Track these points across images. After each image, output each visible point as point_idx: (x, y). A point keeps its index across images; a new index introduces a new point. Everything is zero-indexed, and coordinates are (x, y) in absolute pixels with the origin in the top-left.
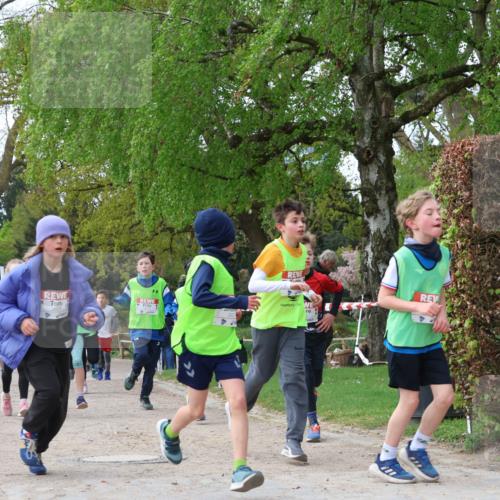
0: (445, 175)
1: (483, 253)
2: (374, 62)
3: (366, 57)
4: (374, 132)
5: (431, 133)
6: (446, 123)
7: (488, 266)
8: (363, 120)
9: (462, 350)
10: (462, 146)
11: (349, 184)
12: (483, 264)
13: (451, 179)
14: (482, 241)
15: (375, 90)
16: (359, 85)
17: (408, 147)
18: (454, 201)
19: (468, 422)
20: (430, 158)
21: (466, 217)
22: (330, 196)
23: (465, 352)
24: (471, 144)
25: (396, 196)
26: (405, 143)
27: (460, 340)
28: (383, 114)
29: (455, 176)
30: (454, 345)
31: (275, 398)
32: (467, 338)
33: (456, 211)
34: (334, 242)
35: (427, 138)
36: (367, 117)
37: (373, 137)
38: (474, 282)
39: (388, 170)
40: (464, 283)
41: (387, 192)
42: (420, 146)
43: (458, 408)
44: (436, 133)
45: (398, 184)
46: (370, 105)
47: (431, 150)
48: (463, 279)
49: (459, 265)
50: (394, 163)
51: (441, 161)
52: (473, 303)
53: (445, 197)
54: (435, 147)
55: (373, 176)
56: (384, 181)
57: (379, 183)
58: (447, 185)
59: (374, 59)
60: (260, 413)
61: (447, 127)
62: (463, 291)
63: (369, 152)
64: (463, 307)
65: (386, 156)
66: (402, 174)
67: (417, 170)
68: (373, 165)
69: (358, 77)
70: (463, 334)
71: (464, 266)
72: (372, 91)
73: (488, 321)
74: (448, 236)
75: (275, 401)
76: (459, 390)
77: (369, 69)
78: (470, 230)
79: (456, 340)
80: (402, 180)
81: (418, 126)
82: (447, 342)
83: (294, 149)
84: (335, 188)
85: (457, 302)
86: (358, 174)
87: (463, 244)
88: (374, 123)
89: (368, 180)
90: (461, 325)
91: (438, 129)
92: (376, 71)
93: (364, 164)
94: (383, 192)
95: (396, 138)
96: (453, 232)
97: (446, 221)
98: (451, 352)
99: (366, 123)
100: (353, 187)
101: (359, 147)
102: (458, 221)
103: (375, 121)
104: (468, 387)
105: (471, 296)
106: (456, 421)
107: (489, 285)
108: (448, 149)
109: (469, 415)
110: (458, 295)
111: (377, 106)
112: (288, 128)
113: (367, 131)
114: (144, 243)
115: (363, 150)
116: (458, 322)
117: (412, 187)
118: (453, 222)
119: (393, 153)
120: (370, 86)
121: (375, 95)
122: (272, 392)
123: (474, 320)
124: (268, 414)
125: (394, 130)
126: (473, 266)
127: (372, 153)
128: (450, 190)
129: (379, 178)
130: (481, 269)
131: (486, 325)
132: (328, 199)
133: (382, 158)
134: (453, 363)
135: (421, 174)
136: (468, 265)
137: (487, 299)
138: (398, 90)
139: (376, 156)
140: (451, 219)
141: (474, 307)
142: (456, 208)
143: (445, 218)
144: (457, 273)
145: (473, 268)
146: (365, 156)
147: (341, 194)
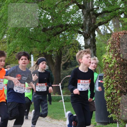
0: (112, 43)
1: (124, 69)
2: (90, 6)
3: (88, 4)
4: (90, 28)
5: (108, 29)
6: (113, 26)
7: (126, 73)
8: (86, 24)
9: (116, 101)
10: (118, 34)
11: (81, 45)
12: (124, 72)
13: (114, 44)
14: (124, 65)
15: (90, 14)
16: (85, 13)
17: (100, 34)
18: (115, 52)
19: (118, 124)
20: (107, 37)
21: (119, 57)
22: (74, 49)
23: (117, 101)
24: (121, 33)
25: (96, 49)
26: (99, 32)
27: (116, 97)
28: (93, 23)
29: (116, 43)
30: (114, 99)
31: (54, 115)
32: (118, 96)
33: (115, 55)
34: (75, 64)
35: (106, 31)
36: (87, 23)
37: (89, 30)
38: (121, 78)
39: (94, 41)
40: (118, 78)
41: (93, 48)
42: (104, 33)
43: (115, 120)
44: (109, 29)
45: (97, 45)
46: (88, 19)
47: (107, 35)
48: (117, 77)
49: (116, 72)
50: (96, 39)
51: (111, 38)
52: (120, 85)
53: (112, 50)
54: (109, 34)
55: (89, 43)
56: (92, 44)
57: (91, 45)
58: (113, 46)
59: (90, 4)
60: (49, 120)
61: (113, 27)
62: (117, 81)
63: (87, 35)
64: (117, 87)
65: (93, 36)
66: (98, 42)
67: (103, 41)
68: (89, 39)
69: (85, 10)
70: (117, 95)
71: (118, 73)
72: (89, 15)
73: (125, 91)
74: (113, 63)
75: (54, 116)
76: (115, 114)
77: (88, 8)
78: (120, 61)
79: (115, 97)
80: (98, 44)
81: (104, 27)
82: (111, 98)
83: (63, 33)
84: (76, 46)
85: (115, 85)
86: (84, 41)
87: (118, 66)
88: (90, 25)
89: (87, 44)
90: (116, 92)
91: (110, 28)
92: (91, 8)
93: (86, 39)
94: (92, 48)
95: (97, 30)
96: (115, 62)
97: (112, 58)
98: (113, 101)
99: (87, 25)
100: (82, 46)
101: (84, 33)
102: (116, 58)
103: (90, 24)
104: (118, 113)
105: (120, 83)
106: (114, 124)
107: (126, 79)
108: (114, 35)
109: (118, 122)
110: (115, 83)
111: (91, 20)
112: (61, 26)
113: (87, 28)
114: (12, 62)
115: (86, 34)
116: (115, 91)
117: (101, 46)
118: (115, 58)
119: (95, 35)
120: (88, 13)
121: (90, 16)
122: (53, 113)
123: (121, 91)
124: (52, 120)
125: (96, 28)
126: (121, 73)
127: (88, 35)
128: (114, 48)
129: (91, 43)
130: (123, 74)
131: (124, 92)
132: (73, 49)
133: (92, 37)
134: (113, 105)
135: (104, 42)
136: (119, 73)
137: (125, 84)
138: (97, 15)
139: (90, 36)
140: (114, 57)
141: (121, 87)
142: (116, 54)
143: (112, 57)
144: (116, 75)
145: (121, 74)
146: (86, 36)
147: (78, 48)
